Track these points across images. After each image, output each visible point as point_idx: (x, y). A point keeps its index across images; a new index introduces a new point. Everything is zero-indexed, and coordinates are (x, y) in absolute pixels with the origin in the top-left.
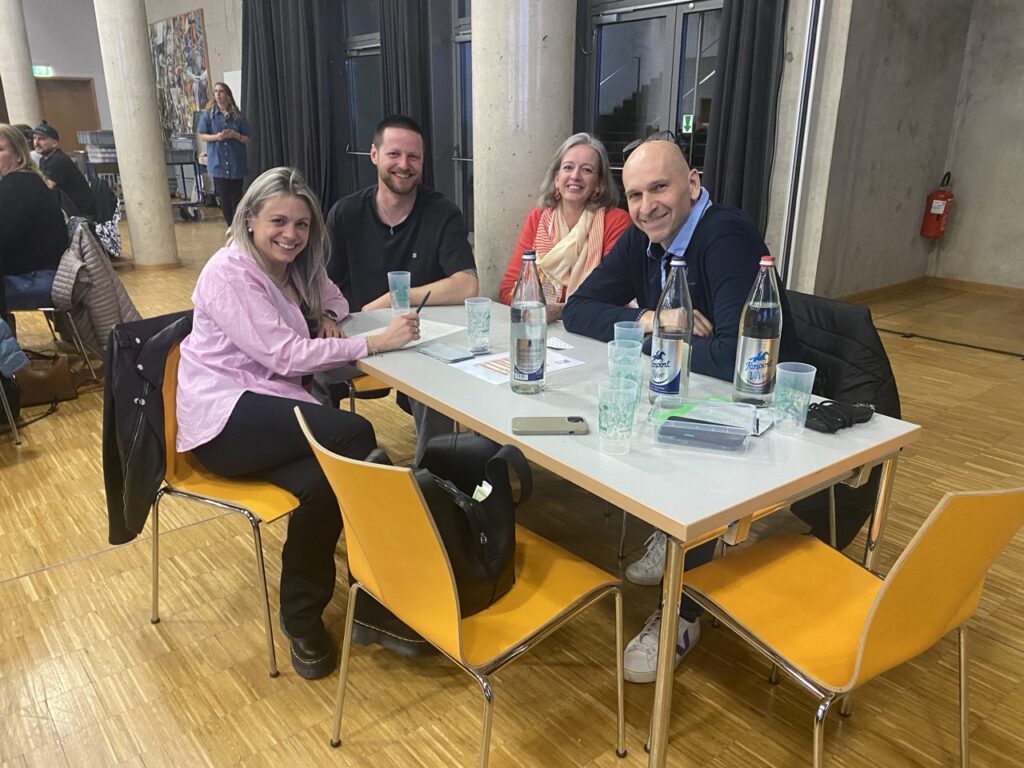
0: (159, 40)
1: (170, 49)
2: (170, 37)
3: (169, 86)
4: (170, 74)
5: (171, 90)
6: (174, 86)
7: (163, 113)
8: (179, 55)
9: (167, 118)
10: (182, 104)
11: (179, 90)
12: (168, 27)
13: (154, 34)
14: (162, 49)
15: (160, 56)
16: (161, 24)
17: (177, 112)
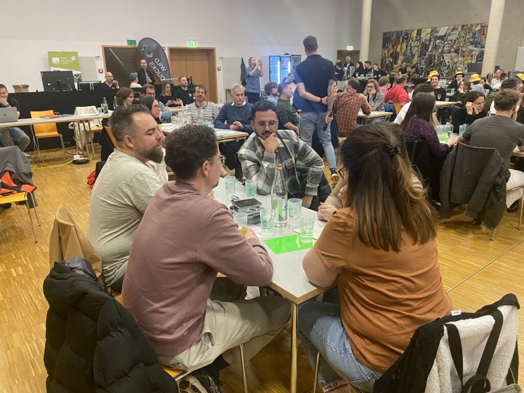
1: (452, 38)
2: (455, 33)
7: (430, 64)
8: (462, 40)
11: (454, 54)
12: (453, 29)
13: (434, 31)
14: (442, 38)
15: (438, 41)
16: (447, 28)
17: (447, 64)
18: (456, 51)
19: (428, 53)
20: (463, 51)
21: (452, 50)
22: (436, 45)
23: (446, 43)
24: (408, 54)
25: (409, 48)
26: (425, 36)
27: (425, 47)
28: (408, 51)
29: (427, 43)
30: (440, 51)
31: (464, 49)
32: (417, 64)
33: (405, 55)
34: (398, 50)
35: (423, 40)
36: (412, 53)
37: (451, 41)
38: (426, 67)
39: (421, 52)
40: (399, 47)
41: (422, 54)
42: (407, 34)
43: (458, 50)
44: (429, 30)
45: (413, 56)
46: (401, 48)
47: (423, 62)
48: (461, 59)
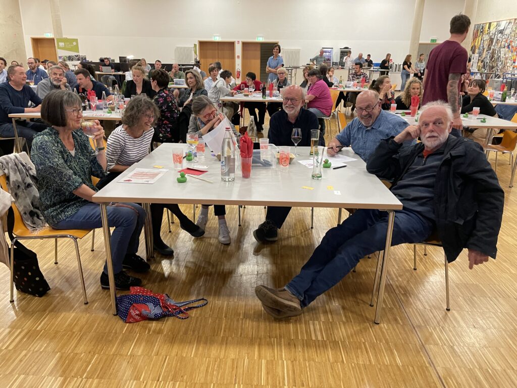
0: (501, 28)
1: (507, 32)
2: (510, 26)
3: (501, 47)
4: (503, 43)
5: (501, 49)
6: (504, 47)
7: (492, 59)
8: (513, 34)
9: (493, 61)
10: (507, 56)
11: (507, 49)
12: (509, 23)
13: (498, 25)
14: (501, 32)
15: (500, 35)
16: (506, 21)
17: (502, 59)
18: (508, 47)
19: (492, 47)
20: (512, 47)
21: (506, 45)
22: (498, 39)
23: (504, 37)
24: (482, 48)
25: (482, 41)
26: (493, 30)
27: (491, 40)
28: (482, 45)
29: (493, 37)
30: (499, 44)
31: (513, 44)
32: (485, 58)
33: (479, 49)
34: (476, 44)
35: (491, 35)
36: (483, 46)
37: (506, 35)
38: (490, 62)
39: (489, 46)
40: (477, 39)
41: (489, 49)
42: (483, 27)
43: (510, 44)
44: (495, 24)
45: (484, 50)
46: (478, 42)
47: (488, 56)
48: (510, 55)
